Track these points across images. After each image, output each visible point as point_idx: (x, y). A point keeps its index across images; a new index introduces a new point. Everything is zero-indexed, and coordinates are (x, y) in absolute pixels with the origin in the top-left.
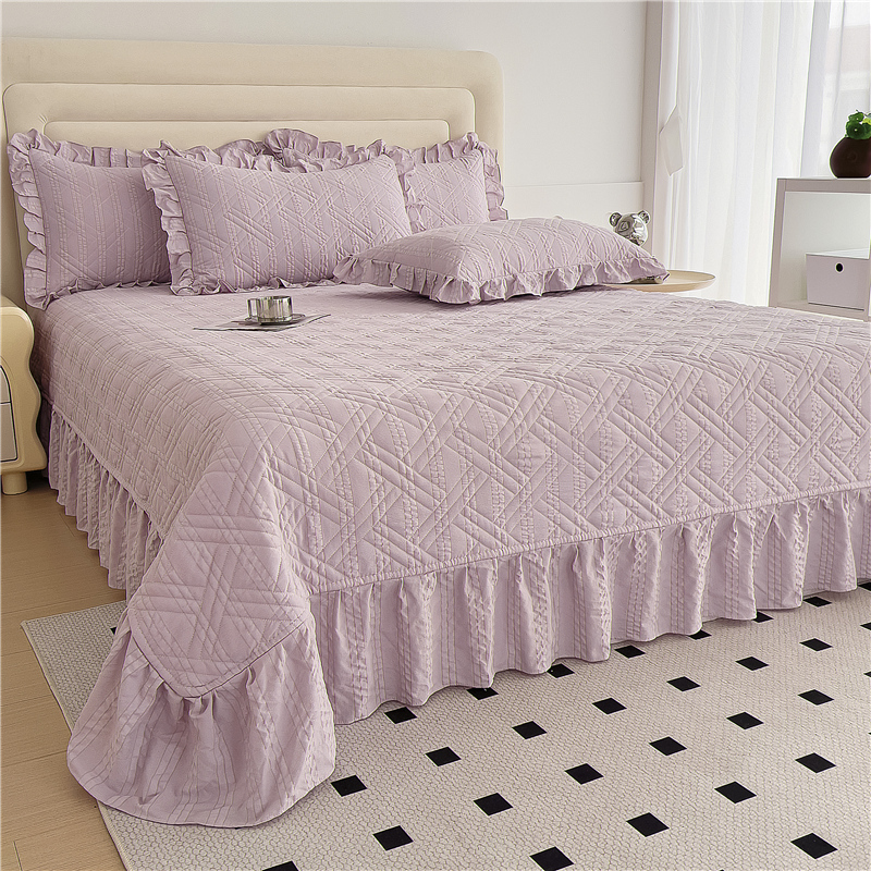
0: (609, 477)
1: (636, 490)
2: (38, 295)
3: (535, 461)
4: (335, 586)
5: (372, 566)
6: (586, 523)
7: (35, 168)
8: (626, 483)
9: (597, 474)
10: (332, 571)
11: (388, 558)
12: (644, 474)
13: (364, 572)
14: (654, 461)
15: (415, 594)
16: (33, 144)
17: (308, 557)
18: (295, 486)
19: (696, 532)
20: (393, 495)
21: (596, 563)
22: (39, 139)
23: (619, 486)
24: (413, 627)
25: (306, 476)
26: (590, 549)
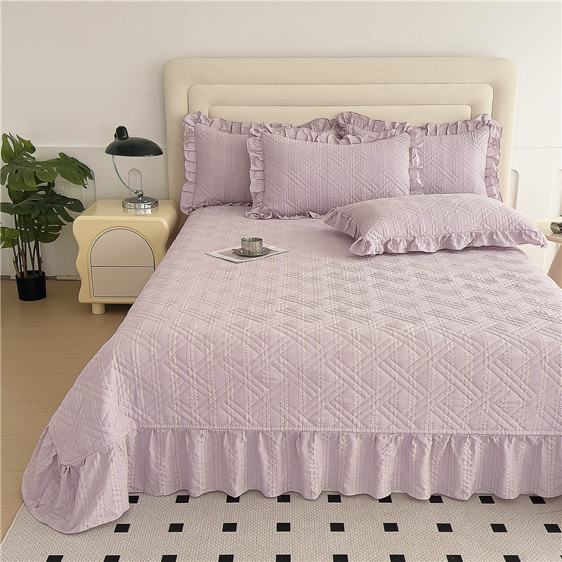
0: (323, 398)
1: (342, 408)
2: (187, 206)
3: (272, 381)
4: (150, 426)
5: (170, 420)
6: (305, 421)
7: (196, 134)
8: (334, 403)
9: (314, 394)
10: (149, 418)
11: (180, 418)
12: (347, 400)
13: (166, 422)
14: (355, 393)
15: (193, 438)
16: (198, 120)
17: (136, 409)
18: (128, 373)
19: (383, 440)
20: (183, 386)
21: (309, 445)
22: (202, 118)
23: (330, 403)
24: (191, 455)
25: (135, 370)
26: (307, 437)
